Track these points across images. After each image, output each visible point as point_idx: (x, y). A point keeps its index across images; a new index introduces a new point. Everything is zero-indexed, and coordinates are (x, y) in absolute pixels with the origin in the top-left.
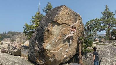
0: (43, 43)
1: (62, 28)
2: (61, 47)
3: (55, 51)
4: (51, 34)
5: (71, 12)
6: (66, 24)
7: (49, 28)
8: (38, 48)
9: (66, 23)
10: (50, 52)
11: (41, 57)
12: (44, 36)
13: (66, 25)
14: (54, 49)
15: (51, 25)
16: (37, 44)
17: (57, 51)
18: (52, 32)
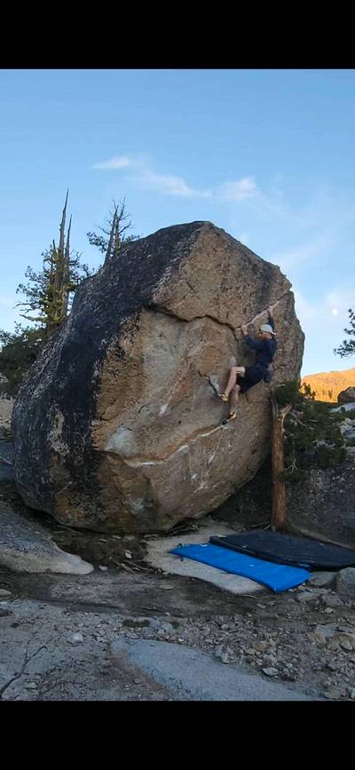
0: (94, 418)
1: (193, 344)
2: (186, 441)
3: (153, 458)
4: (135, 372)
5: (238, 256)
6: (215, 320)
7: (125, 343)
8: (67, 446)
9: (215, 315)
10: (131, 464)
11: (81, 490)
12: (99, 380)
13: (215, 327)
14: (147, 453)
15: (138, 329)
16: (60, 425)
17: (161, 462)
18: (142, 361)
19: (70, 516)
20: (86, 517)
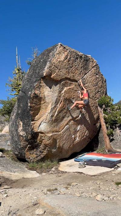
0: (32, 121)
1: (63, 89)
2: (67, 124)
3: (56, 132)
4: (44, 102)
6: (69, 79)
8: (25, 133)
9: (69, 77)
10: (48, 135)
11: (33, 148)
12: (31, 107)
14: (53, 130)
15: (41, 86)
16: (21, 126)
17: (59, 133)
18: (45, 98)
19: (31, 158)
20: (37, 157)
